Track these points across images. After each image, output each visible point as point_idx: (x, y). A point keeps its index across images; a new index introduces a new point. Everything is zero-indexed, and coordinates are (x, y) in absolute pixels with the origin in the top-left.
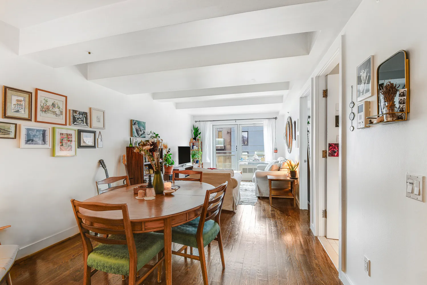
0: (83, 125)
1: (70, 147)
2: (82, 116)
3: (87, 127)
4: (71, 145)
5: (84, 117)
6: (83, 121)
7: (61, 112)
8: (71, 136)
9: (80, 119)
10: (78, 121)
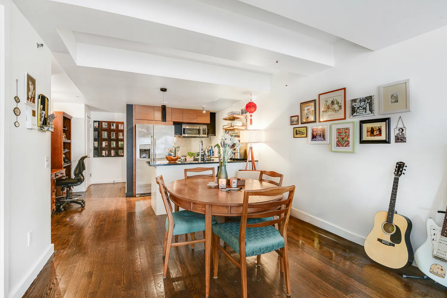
0: (366, 113)
1: (347, 143)
2: (364, 103)
3: (372, 114)
4: (348, 140)
5: (368, 103)
6: (366, 109)
7: (340, 107)
8: (348, 131)
9: (360, 108)
10: (358, 111)
